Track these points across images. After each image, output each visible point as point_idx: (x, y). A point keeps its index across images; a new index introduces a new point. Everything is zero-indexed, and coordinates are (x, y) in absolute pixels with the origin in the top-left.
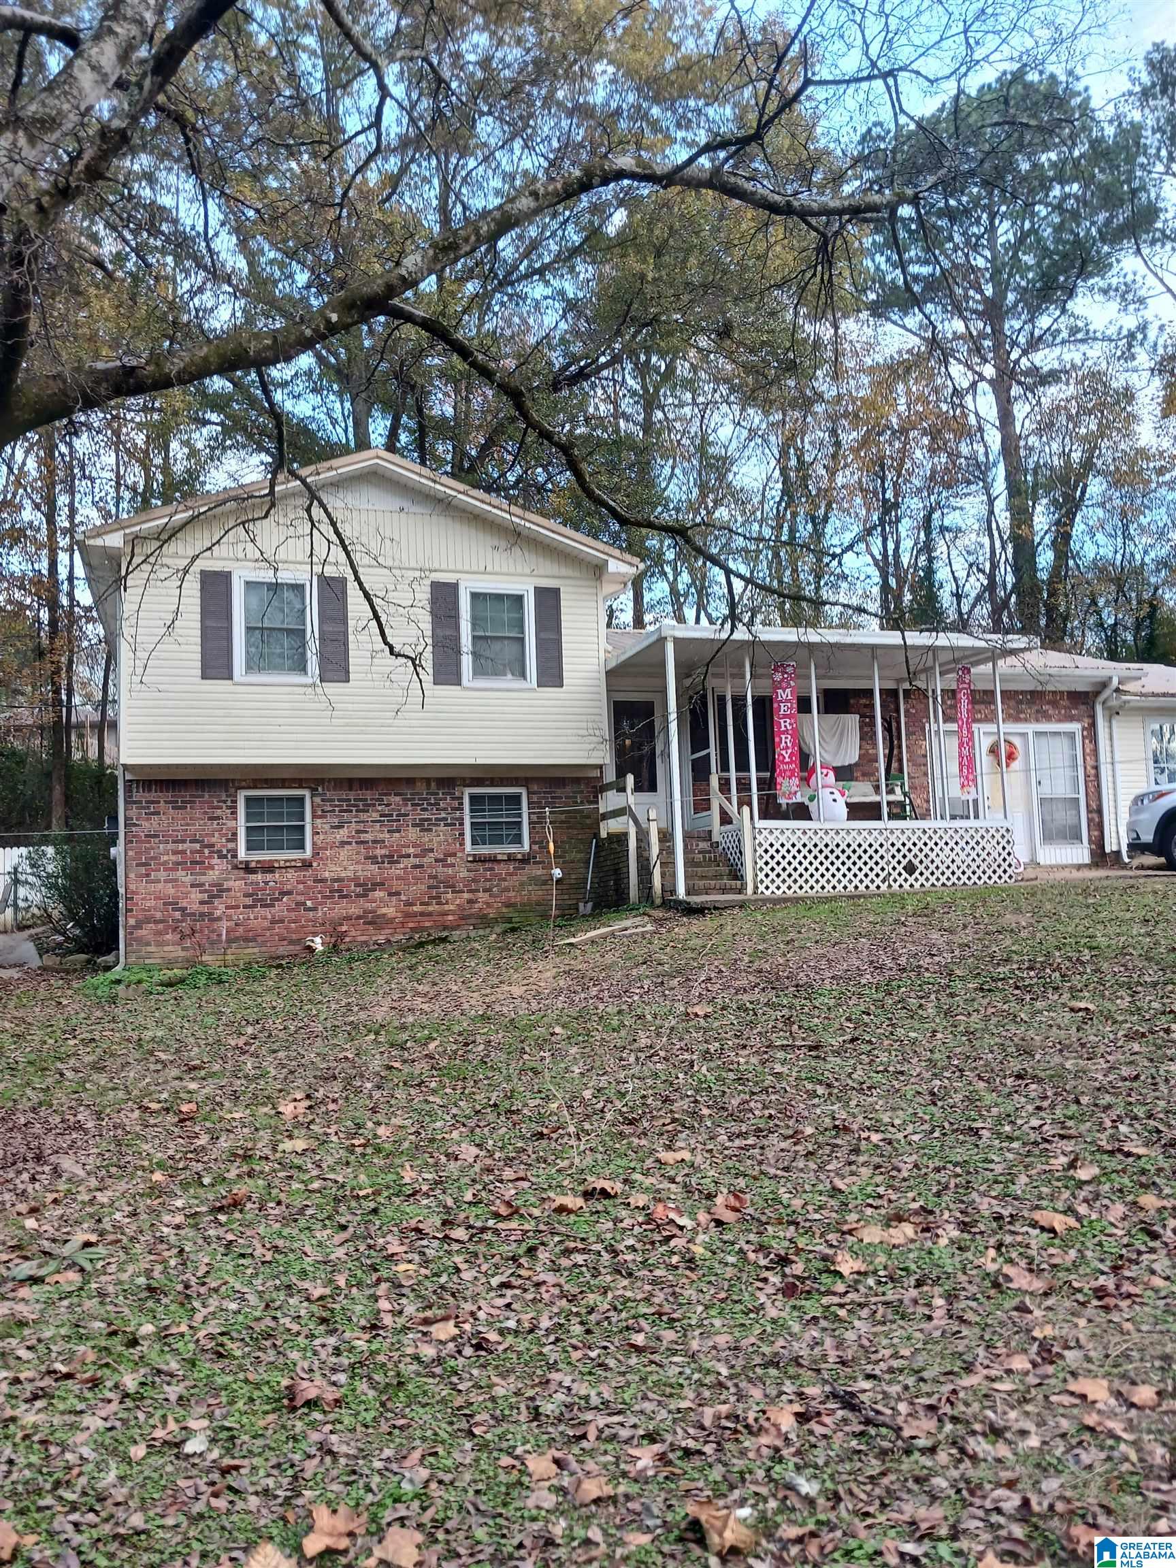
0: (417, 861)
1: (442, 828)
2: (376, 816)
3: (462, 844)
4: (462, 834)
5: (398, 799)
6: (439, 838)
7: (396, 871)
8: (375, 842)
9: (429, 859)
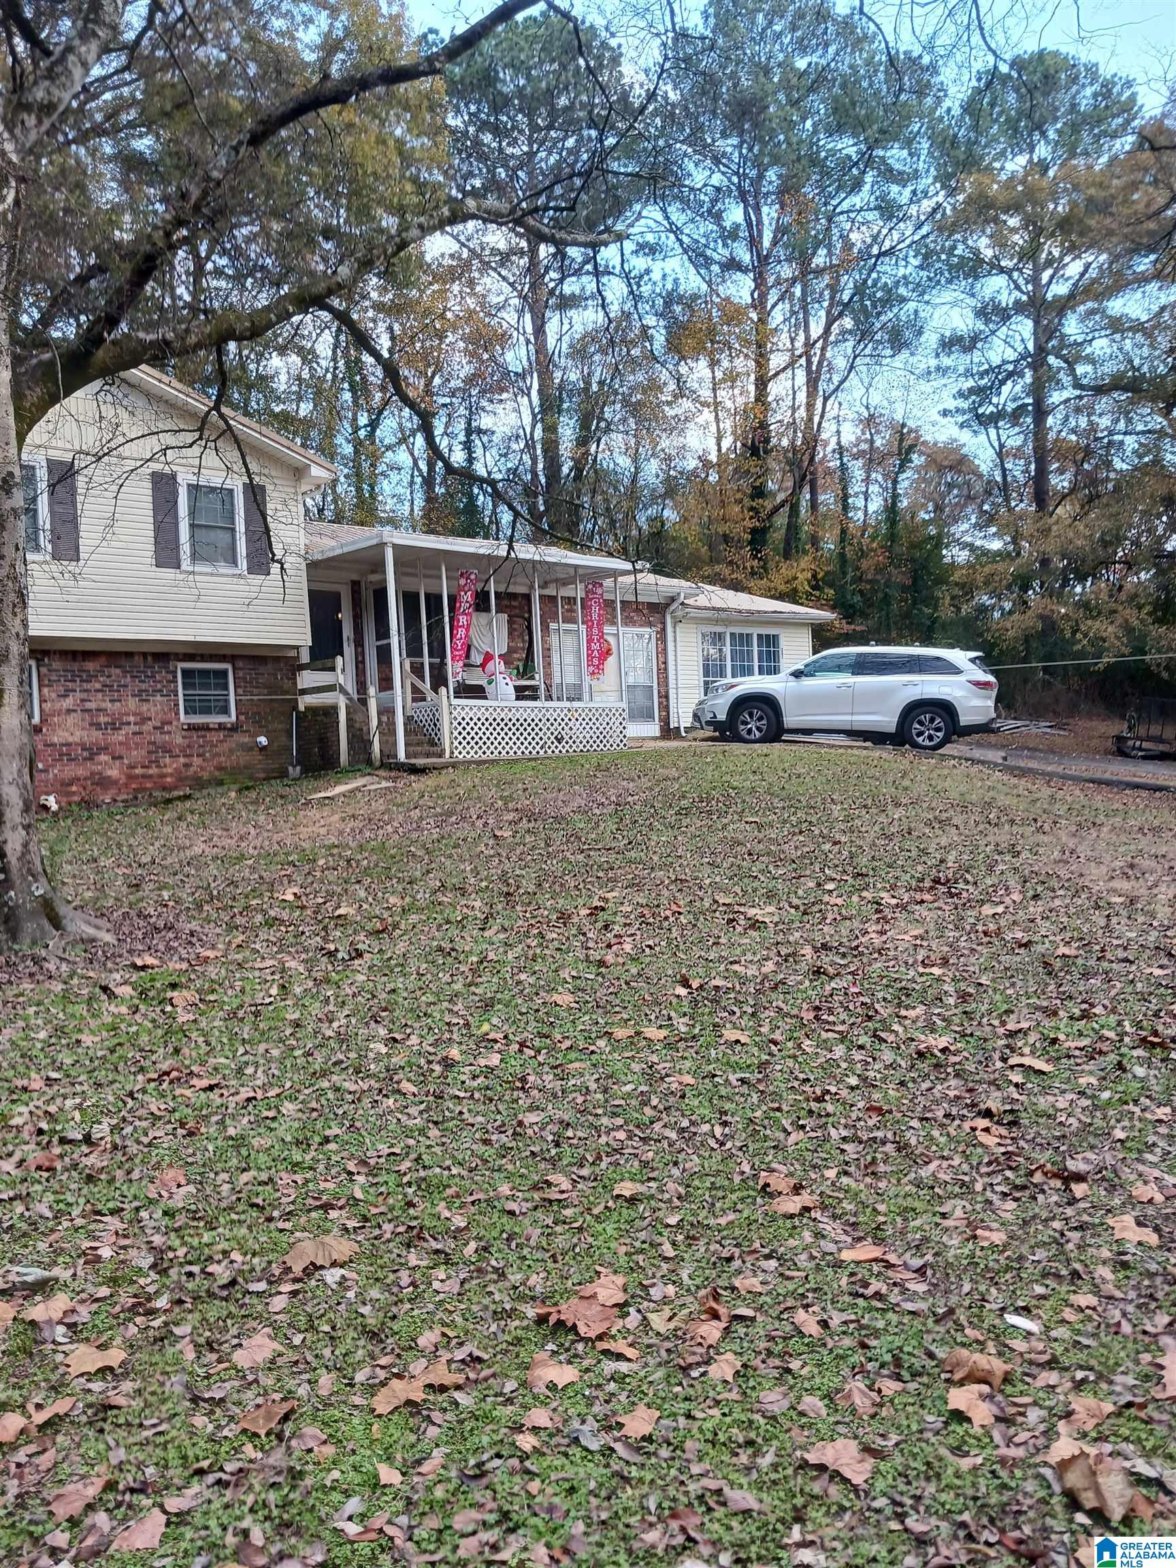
0: (137, 728)
1: (159, 698)
2: (98, 686)
3: (177, 714)
4: (177, 705)
5: (118, 671)
6: (155, 707)
7: (120, 736)
8: (98, 710)
9: (149, 726)
